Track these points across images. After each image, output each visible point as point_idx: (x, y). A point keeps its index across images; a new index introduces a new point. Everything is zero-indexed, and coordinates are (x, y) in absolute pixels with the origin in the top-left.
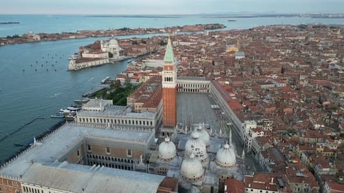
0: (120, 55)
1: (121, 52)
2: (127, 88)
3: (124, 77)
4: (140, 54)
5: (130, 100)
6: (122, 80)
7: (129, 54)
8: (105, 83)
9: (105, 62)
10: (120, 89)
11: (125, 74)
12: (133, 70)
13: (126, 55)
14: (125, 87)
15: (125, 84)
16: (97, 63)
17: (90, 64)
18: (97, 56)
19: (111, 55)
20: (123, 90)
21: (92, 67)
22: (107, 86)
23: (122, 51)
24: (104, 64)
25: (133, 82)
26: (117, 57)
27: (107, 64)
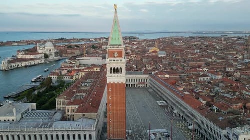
0: (56, 56)
1: (56, 54)
2: (59, 86)
3: (57, 74)
4: (74, 55)
5: (60, 101)
6: (54, 78)
7: (64, 55)
8: (35, 81)
9: (40, 62)
10: (51, 87)
11: (58, 71)
12: (67, 67)
13: (61, 56)
14: (57, 84)
15: (58, 81)
16: (32, 63)
17: (24, 64)
18: (32, 57)
19: (47, 56)
20: (55, 88)
21: (26, 66)
22: (38, 84)
23: (58, 53)
24: (39, 64)
25: (67, 79)
26: (53, 57)
27: (42, 63)
